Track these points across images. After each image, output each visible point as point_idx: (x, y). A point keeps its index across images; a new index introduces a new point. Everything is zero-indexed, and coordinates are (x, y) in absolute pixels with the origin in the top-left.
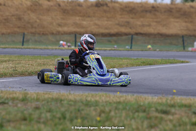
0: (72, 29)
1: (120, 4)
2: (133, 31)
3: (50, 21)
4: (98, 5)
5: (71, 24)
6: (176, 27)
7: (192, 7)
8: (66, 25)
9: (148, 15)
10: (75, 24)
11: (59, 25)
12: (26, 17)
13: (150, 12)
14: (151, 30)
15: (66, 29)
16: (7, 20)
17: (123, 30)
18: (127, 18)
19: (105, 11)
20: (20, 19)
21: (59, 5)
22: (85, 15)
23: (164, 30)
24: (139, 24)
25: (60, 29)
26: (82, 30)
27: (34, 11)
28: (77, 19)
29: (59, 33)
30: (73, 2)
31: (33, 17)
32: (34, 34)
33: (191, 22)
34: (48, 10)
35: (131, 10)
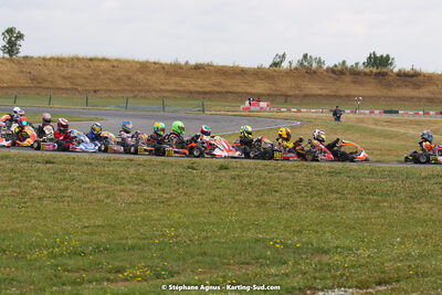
0: (173, 88)
1: (215, 67)
2: (224, 90)
3: (155, 80)
4: (198, 67)
5: (172, 83)
6: (261, 87)
7: (275, 71)
8: (168, 84)
9: (239, 77)
10: (177, 84)
11: (162, 84)
12: (135, 77)
13: (239, 74)
14: (239, 90)
15: (168, 87)
16: (119, 79)
17: (216, 89)
18: (220, 79)
19: (202, 73)
20: (129, 79)
21: (164, 67)
22: (185, 76)
23: (250, 90)
24: (229, 84)
25: (162, 87)
26: (181, 89)
27: (142, 73)
28: (178, 79)
29: (161, 90)
30: (175, 65)
31: (141, 77)
32: (140, 91)
33: (274, 83)
34: (154, 72)
35: (224, 72)
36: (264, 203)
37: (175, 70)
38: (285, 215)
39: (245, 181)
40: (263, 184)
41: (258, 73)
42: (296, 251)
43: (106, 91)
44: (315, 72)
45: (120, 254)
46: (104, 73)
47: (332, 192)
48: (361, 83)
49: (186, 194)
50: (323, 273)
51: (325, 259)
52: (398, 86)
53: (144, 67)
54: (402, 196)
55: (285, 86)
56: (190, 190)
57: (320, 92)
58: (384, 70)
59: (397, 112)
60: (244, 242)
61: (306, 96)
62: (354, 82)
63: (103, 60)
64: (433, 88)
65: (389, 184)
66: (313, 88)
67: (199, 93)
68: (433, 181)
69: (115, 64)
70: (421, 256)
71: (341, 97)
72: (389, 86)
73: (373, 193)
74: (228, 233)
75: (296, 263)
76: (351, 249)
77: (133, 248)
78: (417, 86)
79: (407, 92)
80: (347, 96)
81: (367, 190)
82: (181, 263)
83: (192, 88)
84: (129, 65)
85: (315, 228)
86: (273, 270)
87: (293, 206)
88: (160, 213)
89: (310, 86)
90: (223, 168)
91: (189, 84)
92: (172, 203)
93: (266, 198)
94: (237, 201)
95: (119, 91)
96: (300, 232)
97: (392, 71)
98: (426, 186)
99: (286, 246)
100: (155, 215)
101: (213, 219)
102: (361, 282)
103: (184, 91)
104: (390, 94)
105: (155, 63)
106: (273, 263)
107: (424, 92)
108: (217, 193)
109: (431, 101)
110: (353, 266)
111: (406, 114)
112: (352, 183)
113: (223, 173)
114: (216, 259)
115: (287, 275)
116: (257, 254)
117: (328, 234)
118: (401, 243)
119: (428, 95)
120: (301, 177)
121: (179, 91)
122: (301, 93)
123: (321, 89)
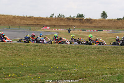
0: (22, 23)
1: (34, 17)
2: (37, 24)
3: (17, 21)
4: (29, 17)
5: (22, 22)
6: (47, 23)
7: (51, 18)
8: (21, 22)
9: (41, 20)
11: (20, 22)
14: (41, 24)
15: (21, 23)
16: (7, 21)
17: (34, 23)
18: (36, 21)
20: (10, 20)
21: (20, 17)
22: (26, 20)
23: (44, 24)
24: (38, 22)
28: (24, 21)
29: (19, 24)
30: (23, 17)
31: (14, 20)
32: (13, 24)
33: (51, 22)
34: (17, 19)
35: (37, 19)
36: (48, 56)
37: (23, 18)
38: (54, 59)
39: (43, 49)
40: (48, 50)
41: (47, 19)
42: (57, 69)
43: (3, 24)
44: (62, 19)
45: (8, 70)
46: (3, 19)
47: (67, 52)
48: (75, 22)
49: (26, 53)
50: (64, 75)
51: (65, 71)
52: (86, 23)
53: (14, 17)
54: (87, 54)
55: (54, 23)
56: (27, 52)
57: (64, 25)
58: (82, 18)
59: (85, 30)
60: (42, 67)
61: (60, 26)
62: (73, 22)
63: (3, 15)
64: (95, 23)
65: (83, 50)
66: (62, 23)
67: (30, 25)
68: (95, 50)
69: (6, 16)
70: (92, 71)
71: (69, 26)
72: (83, 23)
73: (78, 53)
74: (38, 64)
75: (57, 73)
76: (72, 69)
77: (11, 68)
78: (91, 23)
79: (88, 24)
80: (72, 26)
81: (77, 52)
82: (25, 73)
83: (28, 23)
84: (10, 17)
85: (62, 63)
86: (50, 75)
87: (56, 56)
88: (19, 58)
89: (61, 23)
90: (36, 46)
91: (27, 22)
92: (22, 55)
93: (48, 54)
94: (40, 55)
95: (7, 24)
96: (58, 64)
97: (84, 19)
98: (93, 51)
99: (54, 68)
100: (17, 59)
101: (34, 60)
102: (75, 78)
103: (26, 24)
104: (83, 25)
105: (17, 16)
106: (50, 73)
107: (93, 25)
108: (35, 53)
109: (95, 27)
110: (73, 73)
111: (88, 31)
112: (73, 50)
113: (36, 47)
114: (35, 71)
115: (54, 76)
116: (46, 70)
117: (66, 64)
118: (86, 67)
119: (94, 25)
120: (58, 48)
121: (24, 24)
122: (59, 25)
123: (64, 24)
